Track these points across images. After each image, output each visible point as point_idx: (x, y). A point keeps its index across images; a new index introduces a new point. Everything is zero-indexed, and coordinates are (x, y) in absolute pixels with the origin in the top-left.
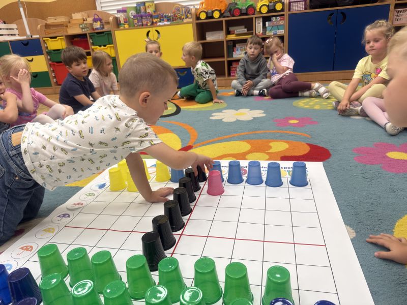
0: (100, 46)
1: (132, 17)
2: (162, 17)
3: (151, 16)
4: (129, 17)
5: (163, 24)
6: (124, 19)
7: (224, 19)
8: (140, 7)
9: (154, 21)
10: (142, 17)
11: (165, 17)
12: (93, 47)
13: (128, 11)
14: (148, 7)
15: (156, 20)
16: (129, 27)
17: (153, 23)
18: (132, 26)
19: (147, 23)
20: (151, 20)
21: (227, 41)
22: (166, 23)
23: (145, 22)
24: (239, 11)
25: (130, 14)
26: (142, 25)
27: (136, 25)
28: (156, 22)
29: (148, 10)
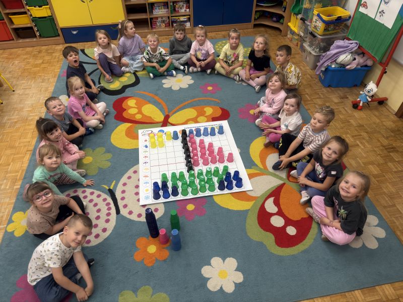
0: (35, 7)
12: (28, 8)
21: (148, 4)
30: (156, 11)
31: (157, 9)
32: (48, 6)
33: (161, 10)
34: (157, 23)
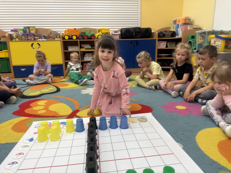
1: (21, 35)
2: (41, 36)
3: (34, 35)
4: (19, 35)
5: (42, 40)
6: (16, 35)
7: (79, 40)
8: (26, 29)
9: (36, 38)
10: (27, 35)
11: (43, 36)
13: (18, 31)
14: (32, 30)
15: (37, 37)
16: (19, 40)
17: (35, 39)
18: (21, 40)
19: (31, 39)
20: (34, 37)
21: (81, 52)
22: (44, 40)
23: (29, 38)
24: (87, 37)
25: (20, 33)
26: (28, 40)
27: (23, 40)
28: (37, 39)
29: (32, 32)
30: (86, 58)
31: (87, 57)
32: (7, 50)
33: (90, 58)
34: (87, 67)
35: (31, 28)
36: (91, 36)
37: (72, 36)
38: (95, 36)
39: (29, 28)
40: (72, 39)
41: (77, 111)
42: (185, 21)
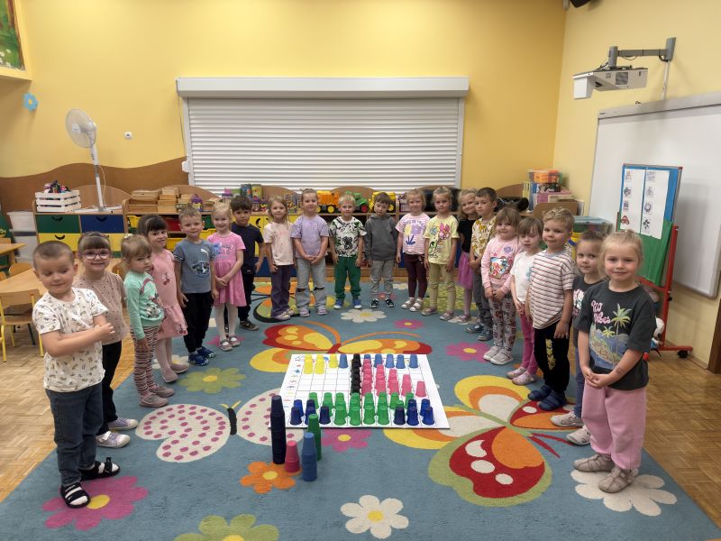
3: (259, 201)
8: (245, 190)
14: (255, 191)
15: (264, 205)
28: (264, 208)
29: (255, 194)
35: (253, 188)
36: (360, 207)
37: (327, 207)
38: (368, 207)
39: (250, 186)
40: (327, 212)
41: (339, 345)
42: (550, 178)
